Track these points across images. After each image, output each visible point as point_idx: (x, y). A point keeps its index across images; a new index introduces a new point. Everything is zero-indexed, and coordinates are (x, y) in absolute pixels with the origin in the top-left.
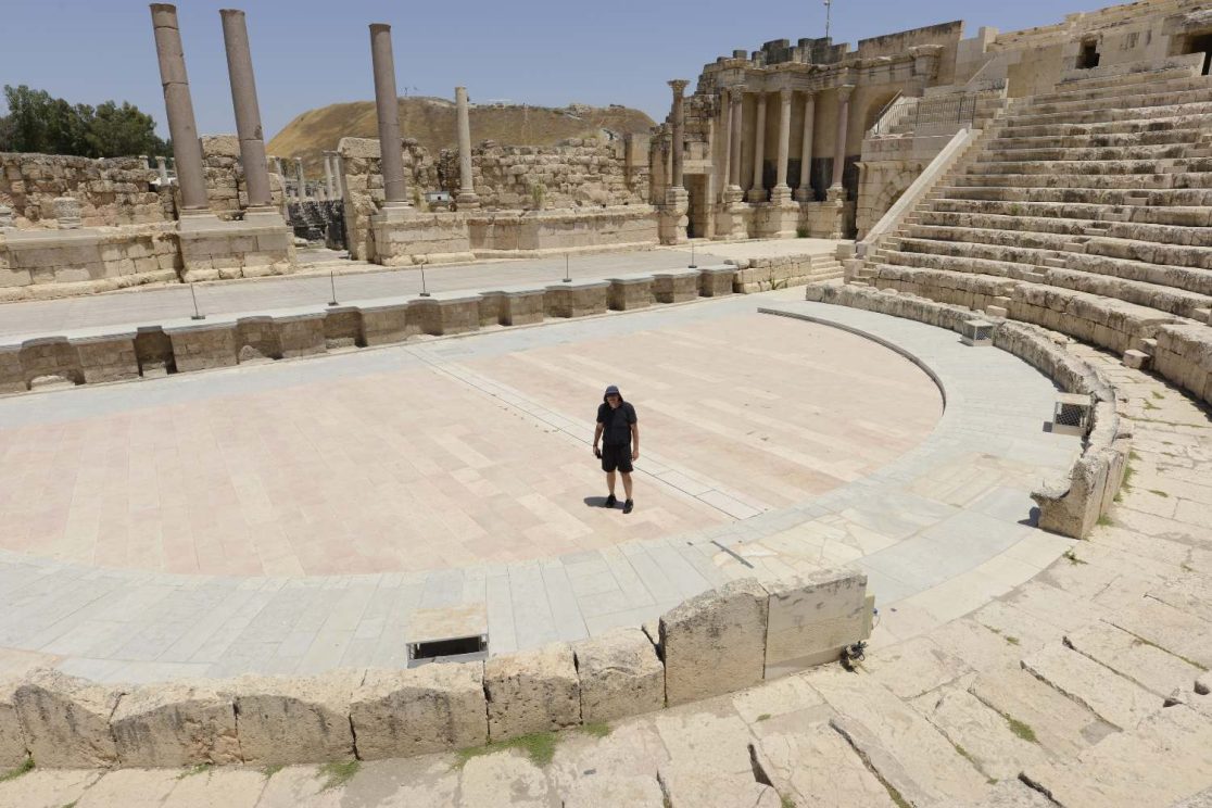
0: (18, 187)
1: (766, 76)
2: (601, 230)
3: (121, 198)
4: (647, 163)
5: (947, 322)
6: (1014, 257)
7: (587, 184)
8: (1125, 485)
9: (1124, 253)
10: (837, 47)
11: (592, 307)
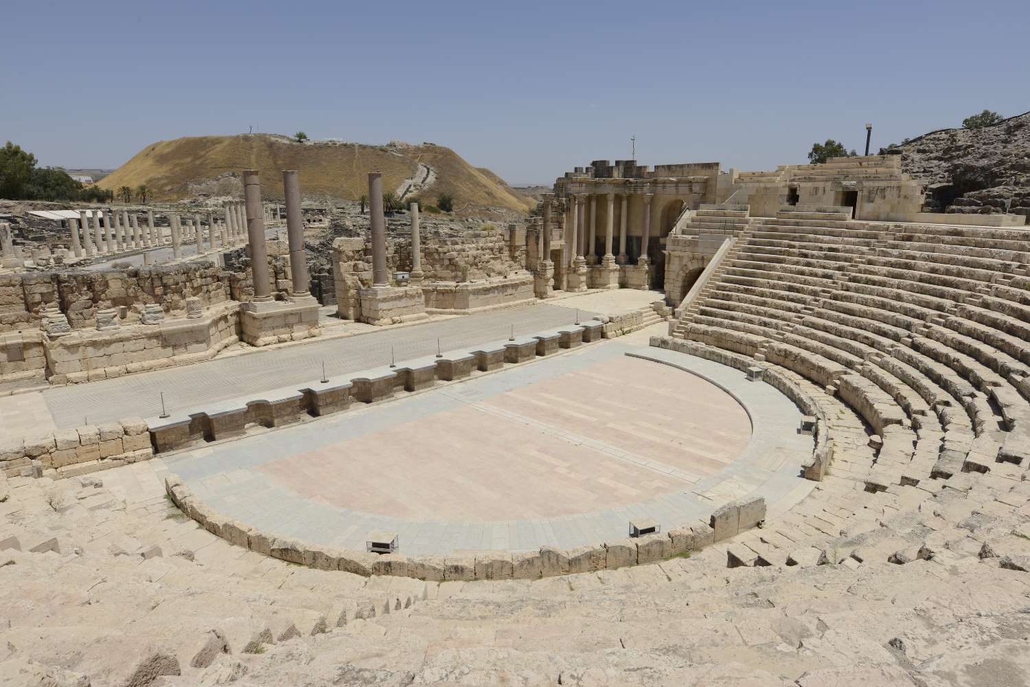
0: (159, 291)
1: (596, 184)
2: (505, 294)
3: (205, 288)
4: (524, 243)
5: (735, 364)
6: (765, 324)
7: (492, 261)
8: (833, 459)
9: (821, 328)
10: (640, 167)
11: (529, 356)
